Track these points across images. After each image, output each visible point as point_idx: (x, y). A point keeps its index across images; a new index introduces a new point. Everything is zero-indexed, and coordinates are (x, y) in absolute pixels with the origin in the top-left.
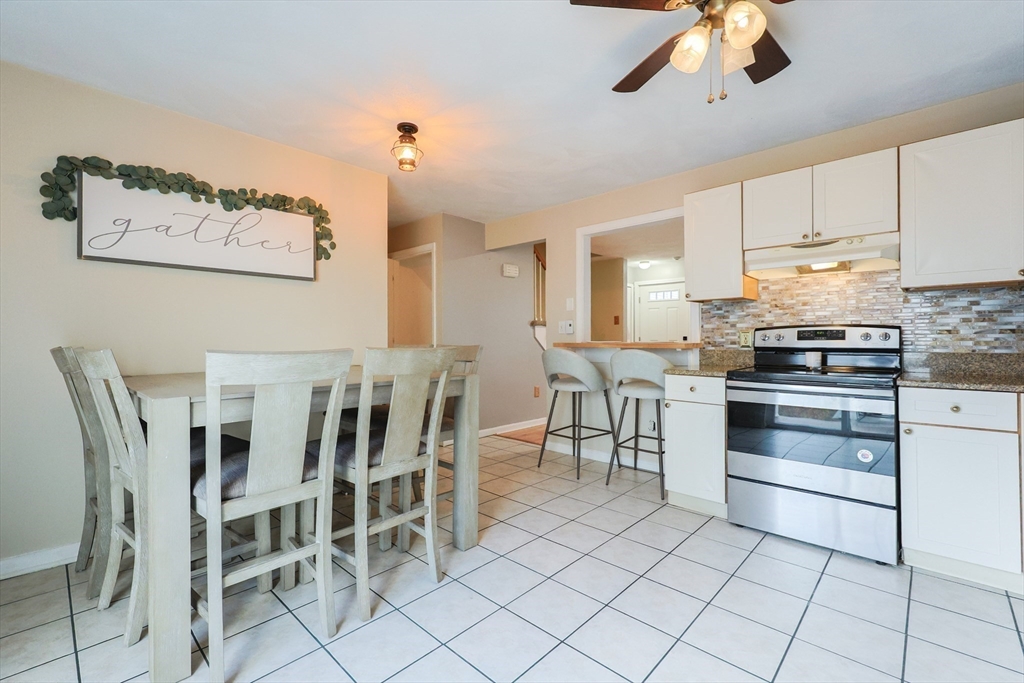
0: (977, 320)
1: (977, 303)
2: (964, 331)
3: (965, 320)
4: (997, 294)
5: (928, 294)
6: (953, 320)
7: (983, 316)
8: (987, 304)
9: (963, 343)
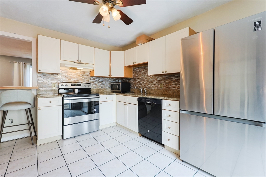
0: (100, 83)
1: (99, 80)
2: (98, 85)
3: (98, 83)
4: (102, 78)
5: (93, 77)
6: (97, 83)
7: (100, 82)
8: (101, 80)
9: (98, 87)
